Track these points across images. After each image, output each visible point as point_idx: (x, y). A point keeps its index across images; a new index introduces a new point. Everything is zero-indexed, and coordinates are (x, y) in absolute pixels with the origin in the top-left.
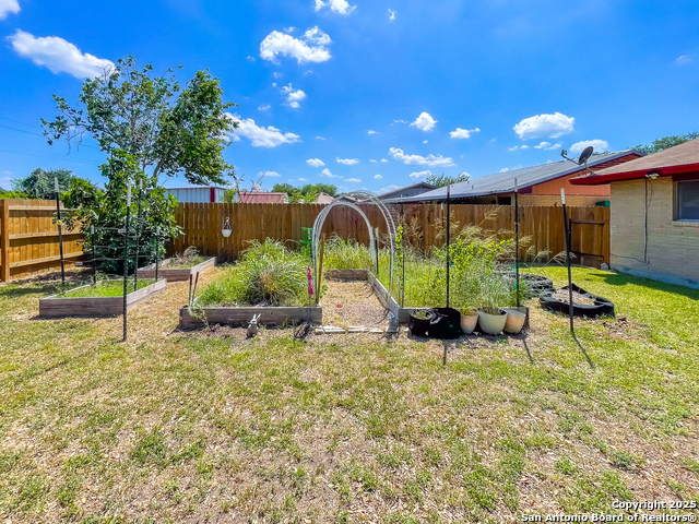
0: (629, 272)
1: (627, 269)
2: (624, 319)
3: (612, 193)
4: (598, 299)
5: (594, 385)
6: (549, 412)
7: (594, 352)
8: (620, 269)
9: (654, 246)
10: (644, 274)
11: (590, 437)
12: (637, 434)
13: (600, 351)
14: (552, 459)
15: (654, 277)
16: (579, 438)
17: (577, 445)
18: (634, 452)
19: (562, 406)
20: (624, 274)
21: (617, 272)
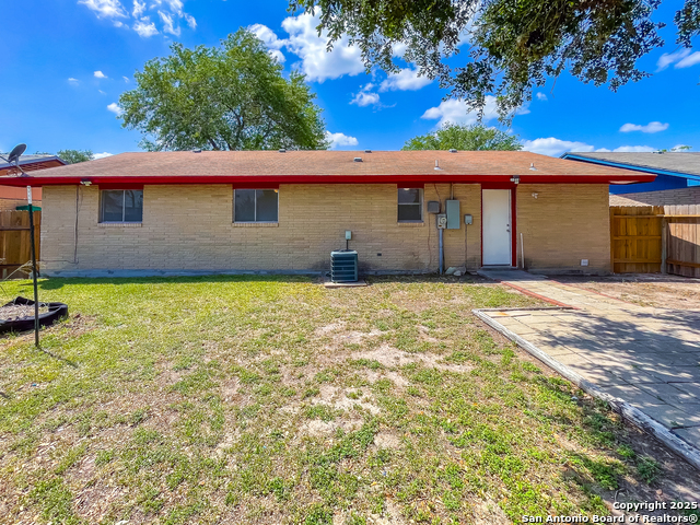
0: (60, 275)
1: (57, 273)
2: (78, 316)
3: (44, 197)
4: (52, 305)
5: (87, 379)
6: (61, 429)
7: (71, 353)
8: (51, 274)
9: (83, 247)
10: (75, 274)
11: (108, 420)
12: (135, 394)
13: (74, 350)
14: (89, 463)
15: (83, 275)
16: (101, 428)
17: (102, 434)
18: (140, 407)
19: (70, 415)
20: (55, 278)
21: (48, 277)
